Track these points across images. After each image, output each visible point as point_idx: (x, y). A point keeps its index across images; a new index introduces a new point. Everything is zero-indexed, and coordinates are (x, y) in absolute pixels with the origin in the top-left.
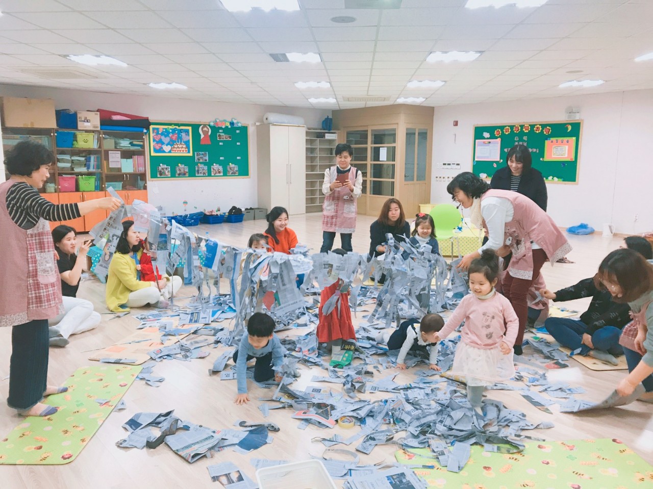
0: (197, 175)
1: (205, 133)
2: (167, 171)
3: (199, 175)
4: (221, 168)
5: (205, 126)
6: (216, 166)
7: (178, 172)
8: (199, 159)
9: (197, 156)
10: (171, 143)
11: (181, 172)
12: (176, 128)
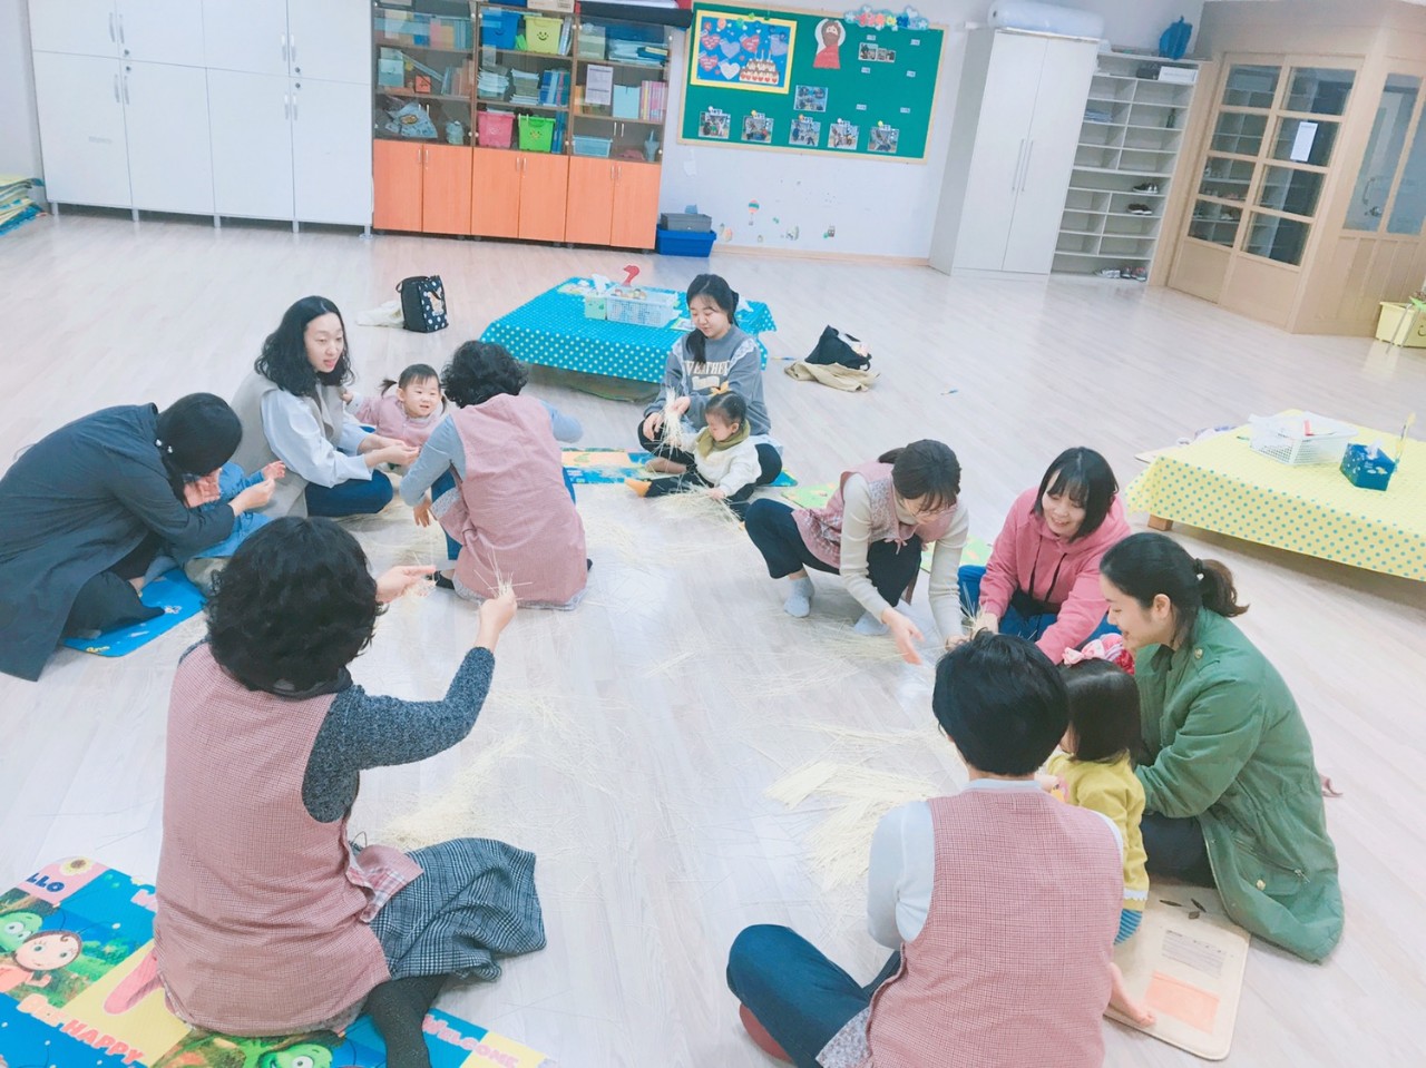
0: (791, 142)
1: (828, 39)
2: (721, 126)
3: (798, 143)
4: (854, 131)
5: (832, 20)
6: (841, 125)
7: (749, 130)
8: (803, 105)
9: (801, 95)
10: (742, 58)
11: (754, 131)
12: (758, 22)
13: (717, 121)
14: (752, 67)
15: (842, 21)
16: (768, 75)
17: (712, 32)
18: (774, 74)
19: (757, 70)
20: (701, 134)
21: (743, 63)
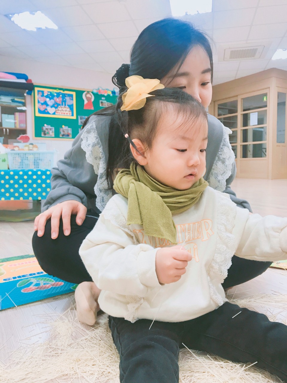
1: (87, 98)
2: (51, 132)
5: (88, 92)
7: (62, 133)
9: (81, 119)
10: (56, 105)
11: (64, 133)
12: (60, 92)
13: (49, 130)
14: (60, 109)
15: (92, 93)
16: (67, 112)
17: (43, 96)
18: (69, 111)
19: (62, 110)
20: (43, 135)
21: (56, 108)
